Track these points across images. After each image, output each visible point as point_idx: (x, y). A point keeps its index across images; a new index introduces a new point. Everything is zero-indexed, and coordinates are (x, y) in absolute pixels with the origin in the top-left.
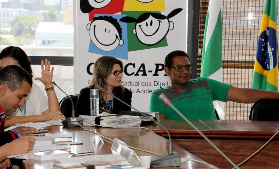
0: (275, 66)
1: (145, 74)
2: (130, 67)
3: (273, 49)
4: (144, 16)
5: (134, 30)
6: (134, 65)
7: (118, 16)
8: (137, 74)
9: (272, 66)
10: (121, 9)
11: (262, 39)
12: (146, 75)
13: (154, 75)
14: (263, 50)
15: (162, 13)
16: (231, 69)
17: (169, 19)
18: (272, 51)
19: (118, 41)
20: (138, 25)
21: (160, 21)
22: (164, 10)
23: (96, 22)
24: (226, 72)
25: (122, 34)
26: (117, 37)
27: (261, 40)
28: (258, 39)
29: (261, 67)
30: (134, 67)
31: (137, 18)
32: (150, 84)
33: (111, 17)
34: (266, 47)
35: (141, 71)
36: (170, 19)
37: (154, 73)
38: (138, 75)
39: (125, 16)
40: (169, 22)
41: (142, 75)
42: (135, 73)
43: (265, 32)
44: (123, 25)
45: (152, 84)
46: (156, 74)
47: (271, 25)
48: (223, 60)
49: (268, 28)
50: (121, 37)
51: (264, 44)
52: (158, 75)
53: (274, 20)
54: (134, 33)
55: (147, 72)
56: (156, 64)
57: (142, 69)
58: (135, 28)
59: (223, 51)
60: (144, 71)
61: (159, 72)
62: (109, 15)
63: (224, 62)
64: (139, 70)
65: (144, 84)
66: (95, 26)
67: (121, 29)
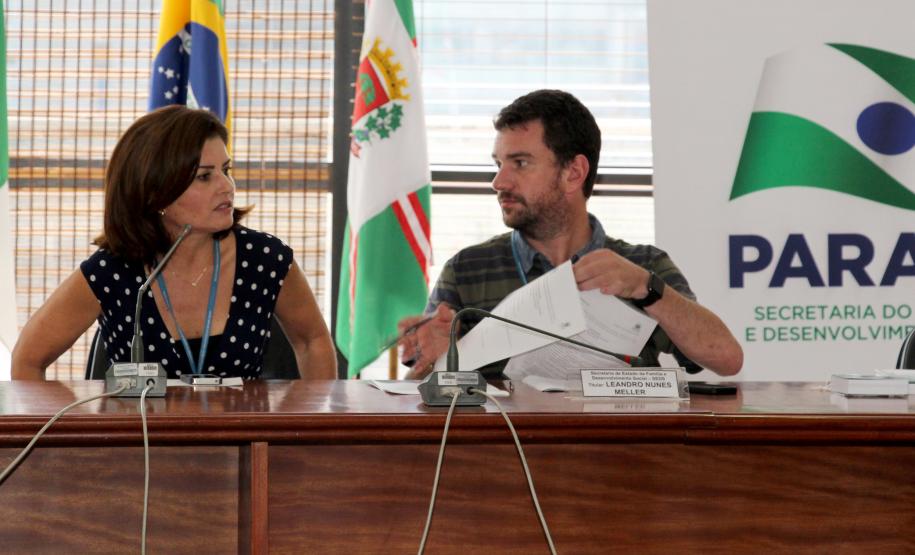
11: (165, 70)
16: (61, 191)
24: (24, 204)
27: (164, 76)
43: (176, 41)
47: (198, 17)
48: (12, 153)
49: (188, 27)
51: (176, 90)
59: (12, 120)
63: (17, 162)
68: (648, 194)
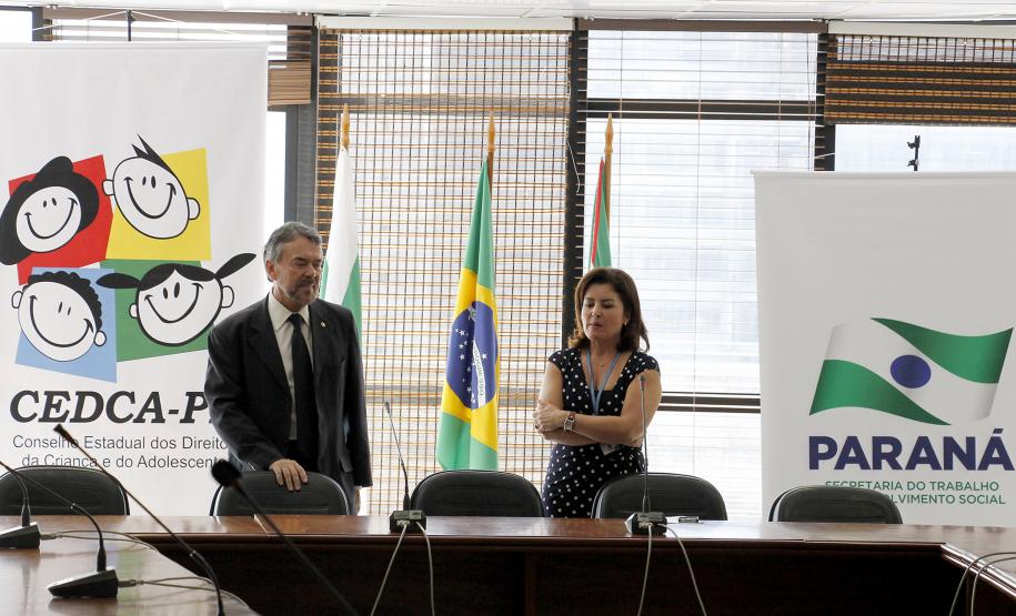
0: (489, 397)
1: (159, 419)
2: (124, 399)
3: (484, 356)
4: (159, 273)
5: (134, 307)
6: (131, 396)
7: (92, 271)
8: (140, 420)
9: (482, 399)
10: (99, 255)
11: (460, 330)
12: (163, 421)
13: (182, 421)
14: (462, 357)
15: (204, 266)
17: (222, 280)
18: (484, 361)
19: (91, 335)
20: (143, 294)
21: (198, 286)
22: (208, 258)
23: (36, 288)
25: (102, 318)
26: (89, 325)
27: (459, 334)
28: (450, 330)
29: (458, 399)
30: (133, 401)
31: (139, 277)
32: (172, 444)
33: (74, 274)
34: (468, 351)
35: (151, 410)
36: (225, 281)
37: (182, 415)
38: (143, 421)
39: (112, 271)
40: (222, 287)
41: (153, 421)
42: (135, 417)
43: (466, 313)
44: (106, 295)
45: (179, 443)
46: (188, 419)
47: (480, 298)
49: (474, 304)
50: (99, 324)
51: (465, 343)
52: (193, 421)
53: (487, 284)
54: (134, 315)
55: (165, 414)
56: (188, 394)
57: (152, 406)
58: (137, 303)
60: (158, 410)
61: (195, 414)
62: (69, 271)
64: (145, 409)
65: (157, 443)
66: (33, 298)
67: (100, 304)
68: (758, 411)
